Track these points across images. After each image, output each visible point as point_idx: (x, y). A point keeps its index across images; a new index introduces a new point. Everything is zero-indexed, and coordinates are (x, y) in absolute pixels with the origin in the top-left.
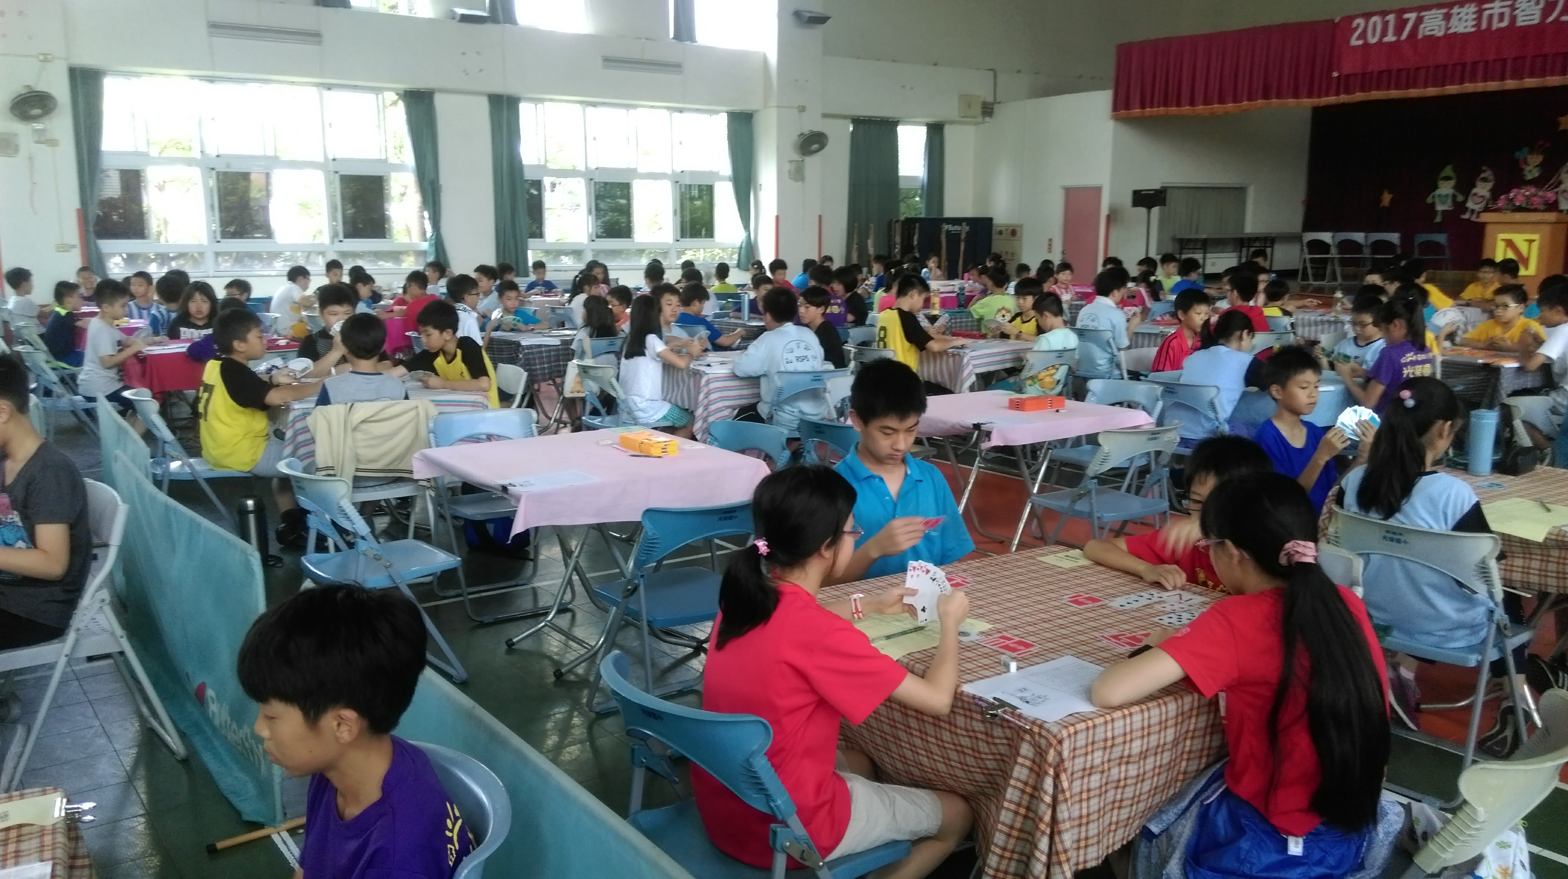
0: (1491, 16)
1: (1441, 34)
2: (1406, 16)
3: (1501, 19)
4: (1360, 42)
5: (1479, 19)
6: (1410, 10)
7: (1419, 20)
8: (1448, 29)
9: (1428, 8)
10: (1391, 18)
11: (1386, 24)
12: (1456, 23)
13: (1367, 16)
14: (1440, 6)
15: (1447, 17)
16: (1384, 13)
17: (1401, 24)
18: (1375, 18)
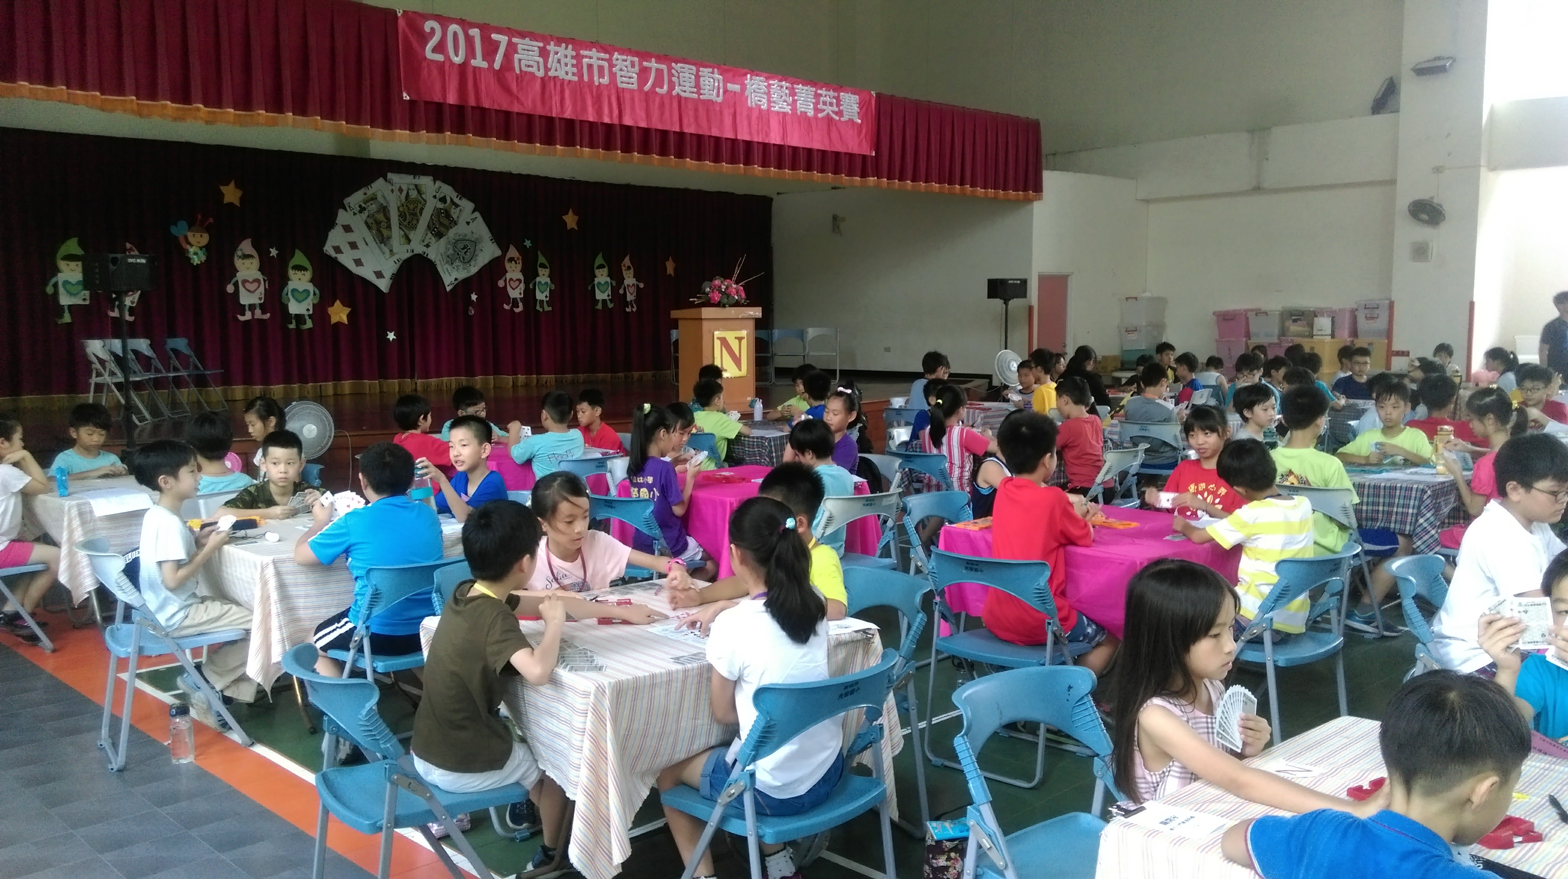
0: (590, 66)
1: (541, 74)
2: (494, 36)
3: (601, 75)
4: (440, 58)
5: (578, 65)
6: (500, 31)
7: (512, 49)
8: (547, 69)
9: (522, 35)
10: (475, 32)
11: (469, 40)
12: (555, 64)
13: (444, 21)
14: (533, 36)
15: (544, 53)
16: (465, 24)
17: (490, 49)
18: (454, 28)
